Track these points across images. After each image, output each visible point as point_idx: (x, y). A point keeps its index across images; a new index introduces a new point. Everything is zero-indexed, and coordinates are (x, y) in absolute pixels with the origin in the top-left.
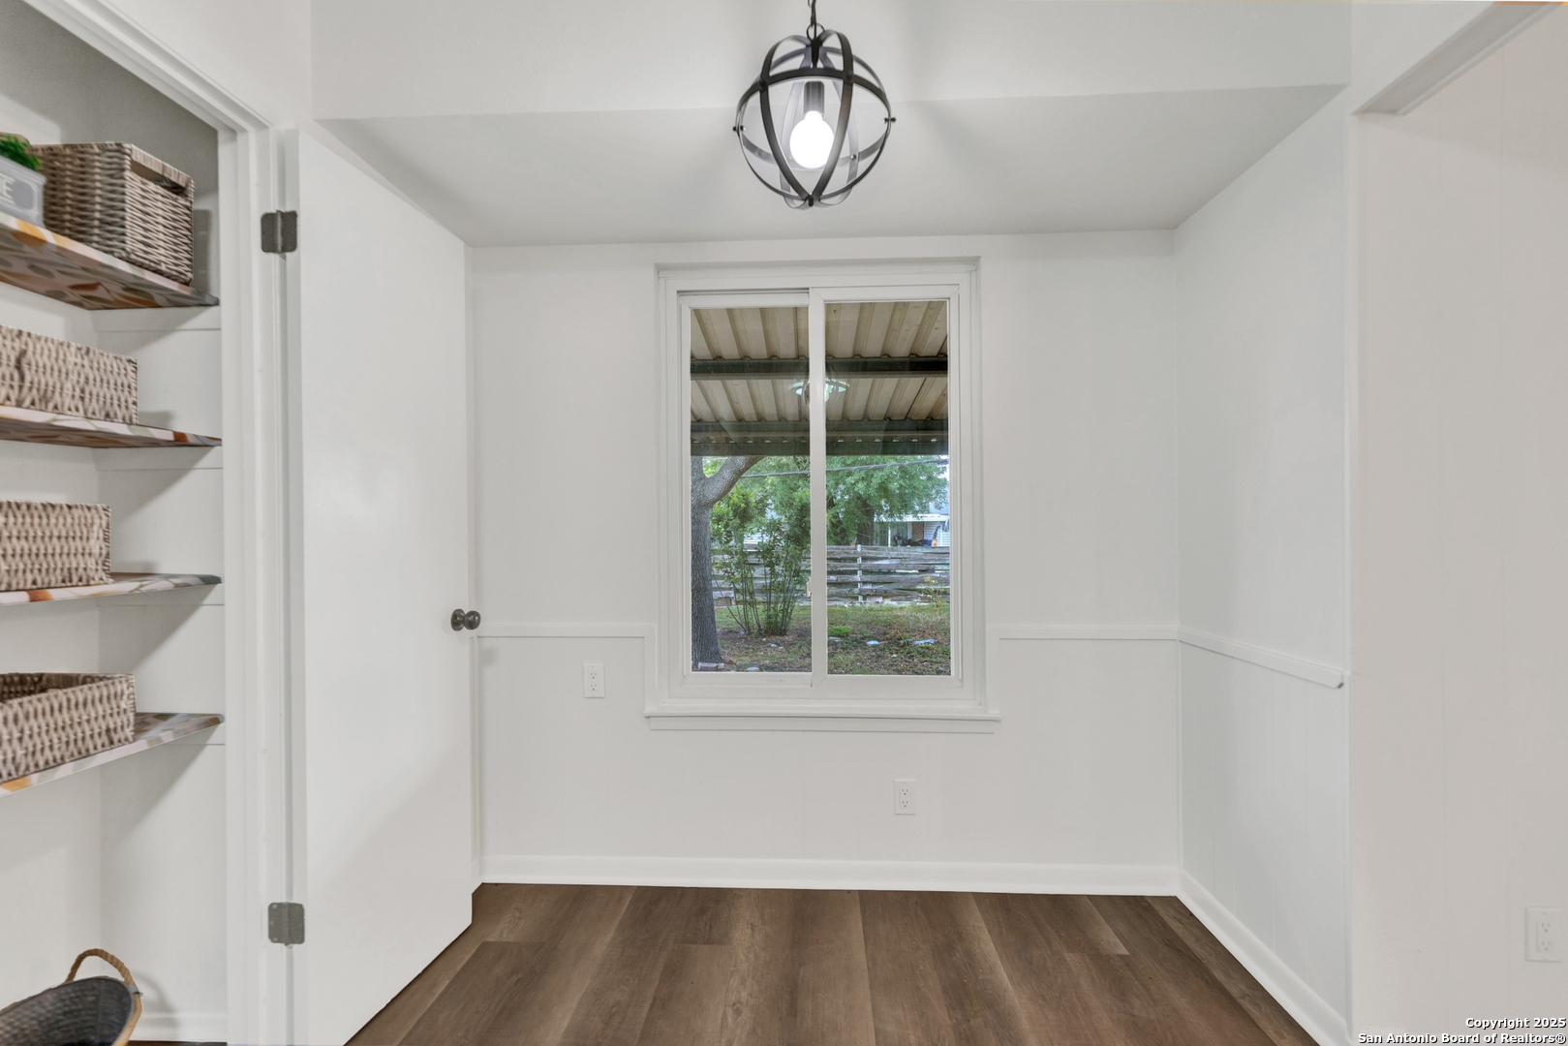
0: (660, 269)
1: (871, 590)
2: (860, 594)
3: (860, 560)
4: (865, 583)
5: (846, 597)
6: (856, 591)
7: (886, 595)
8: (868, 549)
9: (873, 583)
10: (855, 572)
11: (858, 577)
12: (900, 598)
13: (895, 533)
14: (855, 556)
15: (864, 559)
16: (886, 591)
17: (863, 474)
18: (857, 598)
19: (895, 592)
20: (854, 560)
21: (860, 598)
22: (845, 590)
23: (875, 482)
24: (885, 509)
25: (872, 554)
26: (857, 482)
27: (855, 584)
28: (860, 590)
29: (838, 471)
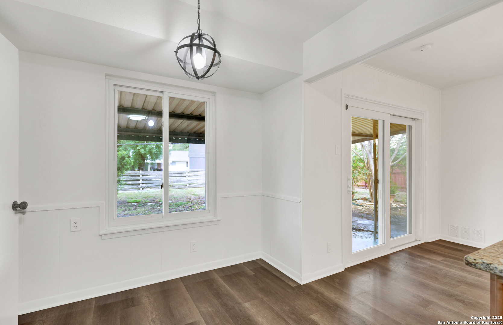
0: (107, 75)
1: (146, 186)
2: (141, 188)
3: (141, 176)
4: (143, 184)
5: (135, 189)
6: (139, 186)
7: (150, 187)
8: (144, 172)
9: (146, 184)
10: (139, 180)
11: (141, 182)
12: (156, 188)
13: (151, 166)
14: (139, 174)
15: (143, 175)
16: (151, 186)
17: (143, 146)
18: (140, 189)
19: (154, 186)
20: (139, 176)
21: (141, 189)
22: (135, 187)
23: (147, 149)
24: (149, 158)
25: (146, 174)
26: (141, 149)
27: (139, 184)
28: (141, 186)
29: (132, 145)
